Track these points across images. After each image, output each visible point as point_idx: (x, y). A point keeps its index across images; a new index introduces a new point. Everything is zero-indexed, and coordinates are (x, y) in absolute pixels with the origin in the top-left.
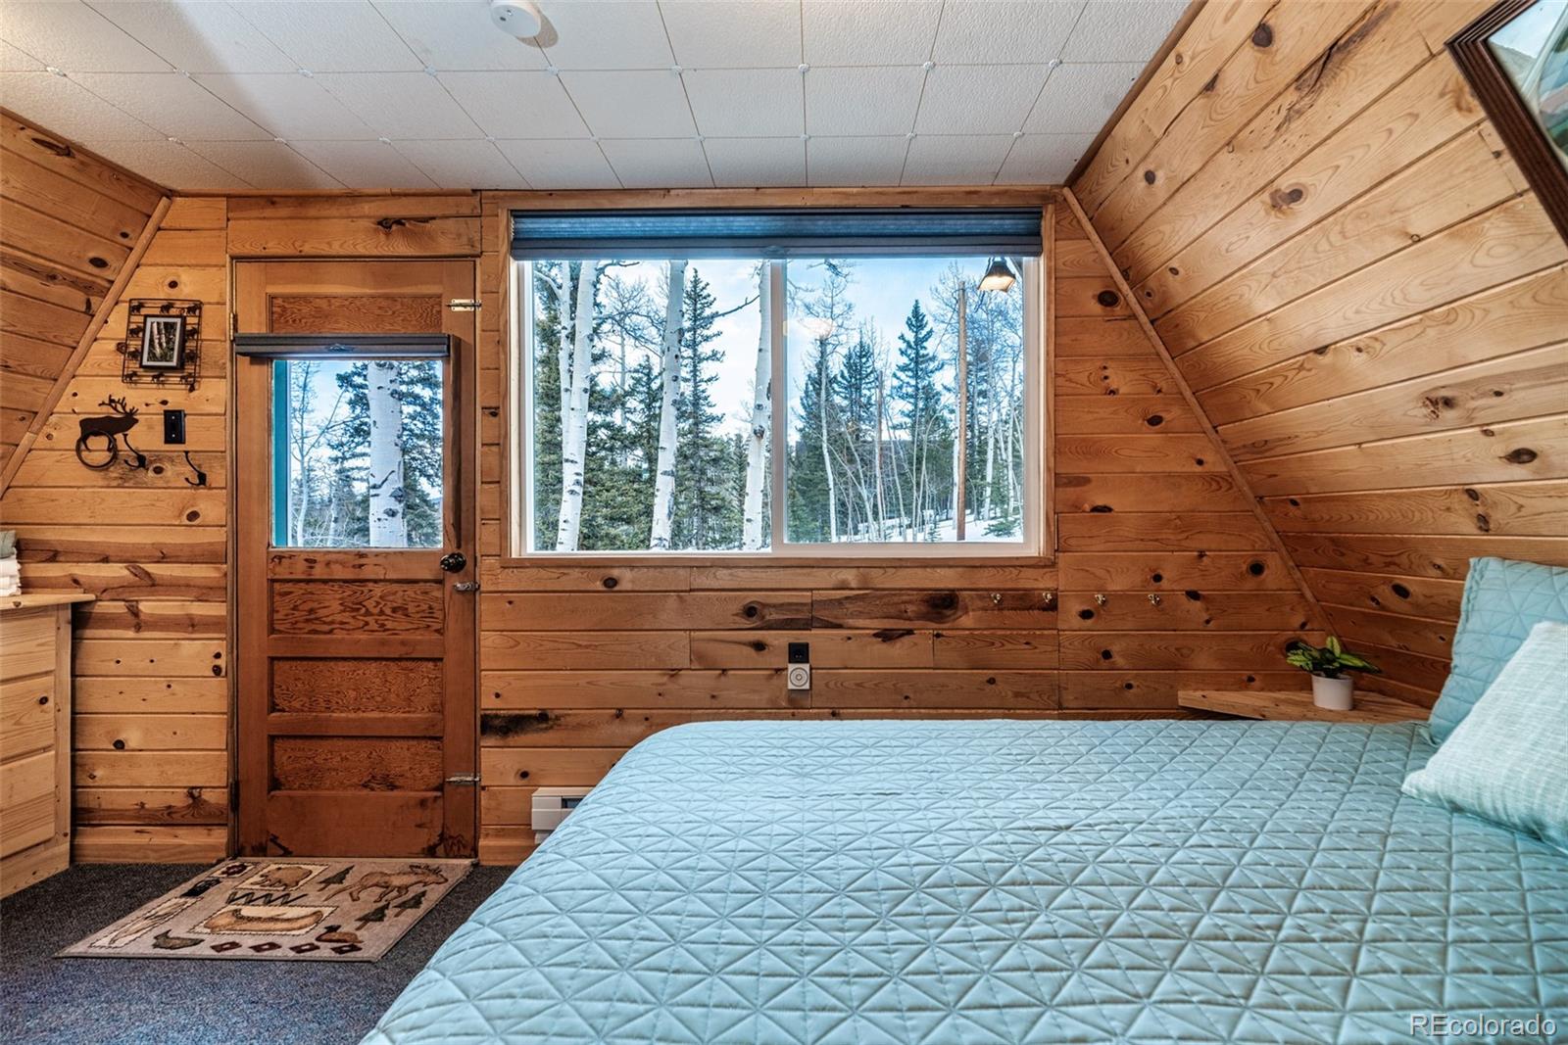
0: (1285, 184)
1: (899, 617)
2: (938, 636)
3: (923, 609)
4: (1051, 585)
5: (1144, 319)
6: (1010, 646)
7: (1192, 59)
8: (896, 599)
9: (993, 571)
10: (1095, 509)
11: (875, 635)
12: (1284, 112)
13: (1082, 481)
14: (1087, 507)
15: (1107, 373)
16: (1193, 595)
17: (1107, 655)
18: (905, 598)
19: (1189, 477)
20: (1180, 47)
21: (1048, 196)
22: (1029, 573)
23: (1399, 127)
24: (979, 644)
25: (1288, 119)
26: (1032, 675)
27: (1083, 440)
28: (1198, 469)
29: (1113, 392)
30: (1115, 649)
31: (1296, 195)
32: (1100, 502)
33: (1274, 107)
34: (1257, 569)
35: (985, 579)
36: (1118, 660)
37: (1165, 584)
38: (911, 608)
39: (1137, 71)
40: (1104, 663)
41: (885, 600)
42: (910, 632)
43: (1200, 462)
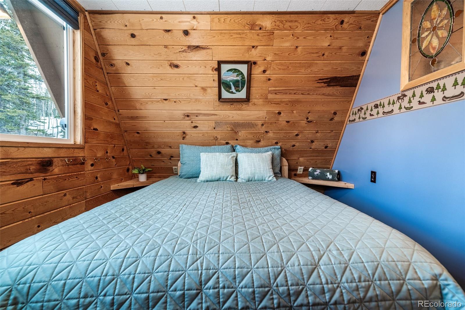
0: (176, 62)
1: (26, 173)
2: (45, 179)
3: (38, 167)
4: (83, 155)
5: (105, 71)
6: (71, 180)
7: (165, 21)
8: (25, 164)
9: (65, 150)
10: (94, 129)
11: (12, 184)
12: (183, 50)
13: (92, 119)
14: (92, 128)
15: (97, 84)
16: (113, 157)
17: (97, 178)
18: (30, 163)
19: (113, 123)
20: (163, 16)
22: (76, 150)
24: (61, 180)
25: (183, 51)
26: (78, 189)
27: (91, 105)
28: (114, 121)
29: (98, 91)
30: (98, 176)
31: (177, 66)
32: (95, 127)
33: (182, 47)
34: (123, 150)
35: (63, 153)
36: (99, 179)
37: (108, 154)
38: (32, 168)
40: (96, 181)
41: (19, 164)
42: (31, 179)
43: (115, 119)
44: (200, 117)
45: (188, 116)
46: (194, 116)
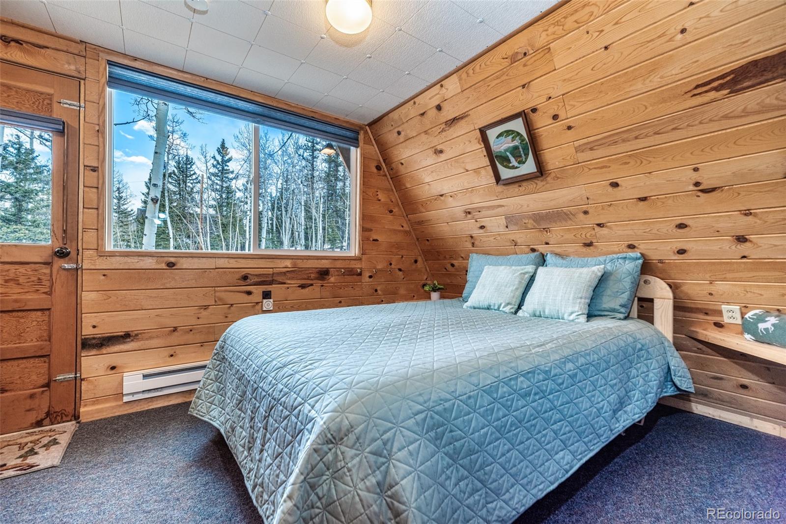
0: (439, 148)
1: (308, 279)
2: (322, 286)
3: (317, 275)
4: (360, 266)
5: (389, 177)
6: (346, 289)
7: (419, 104)
8: (307, 272)
9: (341, 261)
10: (374, 240)
11: (299, 286)
12: (441, 129)
13: (371, 230)
14: (371, 239)
15: (378, 193)
16: (400, 270)
17: (376, 291)
18: (311, 271)
19: (400, 231)
20: (416, 100)
21: (361, 127)
22: (353, 262)
23: (467, 143)
24: (337, 289)
25: (442, 131)
26: (353, 299)
27: (371, 216)
28: (402, 228)
29: (379, 200)
30: (378, 288)
31: (441, 152)
32: (375, 238)
33: (439, 127)
34: (416, 261)
35: (339, 264)
36: (379, 292)
37: (393, 266)
38: (312, 275)
39: (402, 101)
40: (376, 293)
41: (303, 272)
42: (312, 285)
43: (402, 227)
44: (483, 212)
45: (469, 213)
46: (476, 212)
